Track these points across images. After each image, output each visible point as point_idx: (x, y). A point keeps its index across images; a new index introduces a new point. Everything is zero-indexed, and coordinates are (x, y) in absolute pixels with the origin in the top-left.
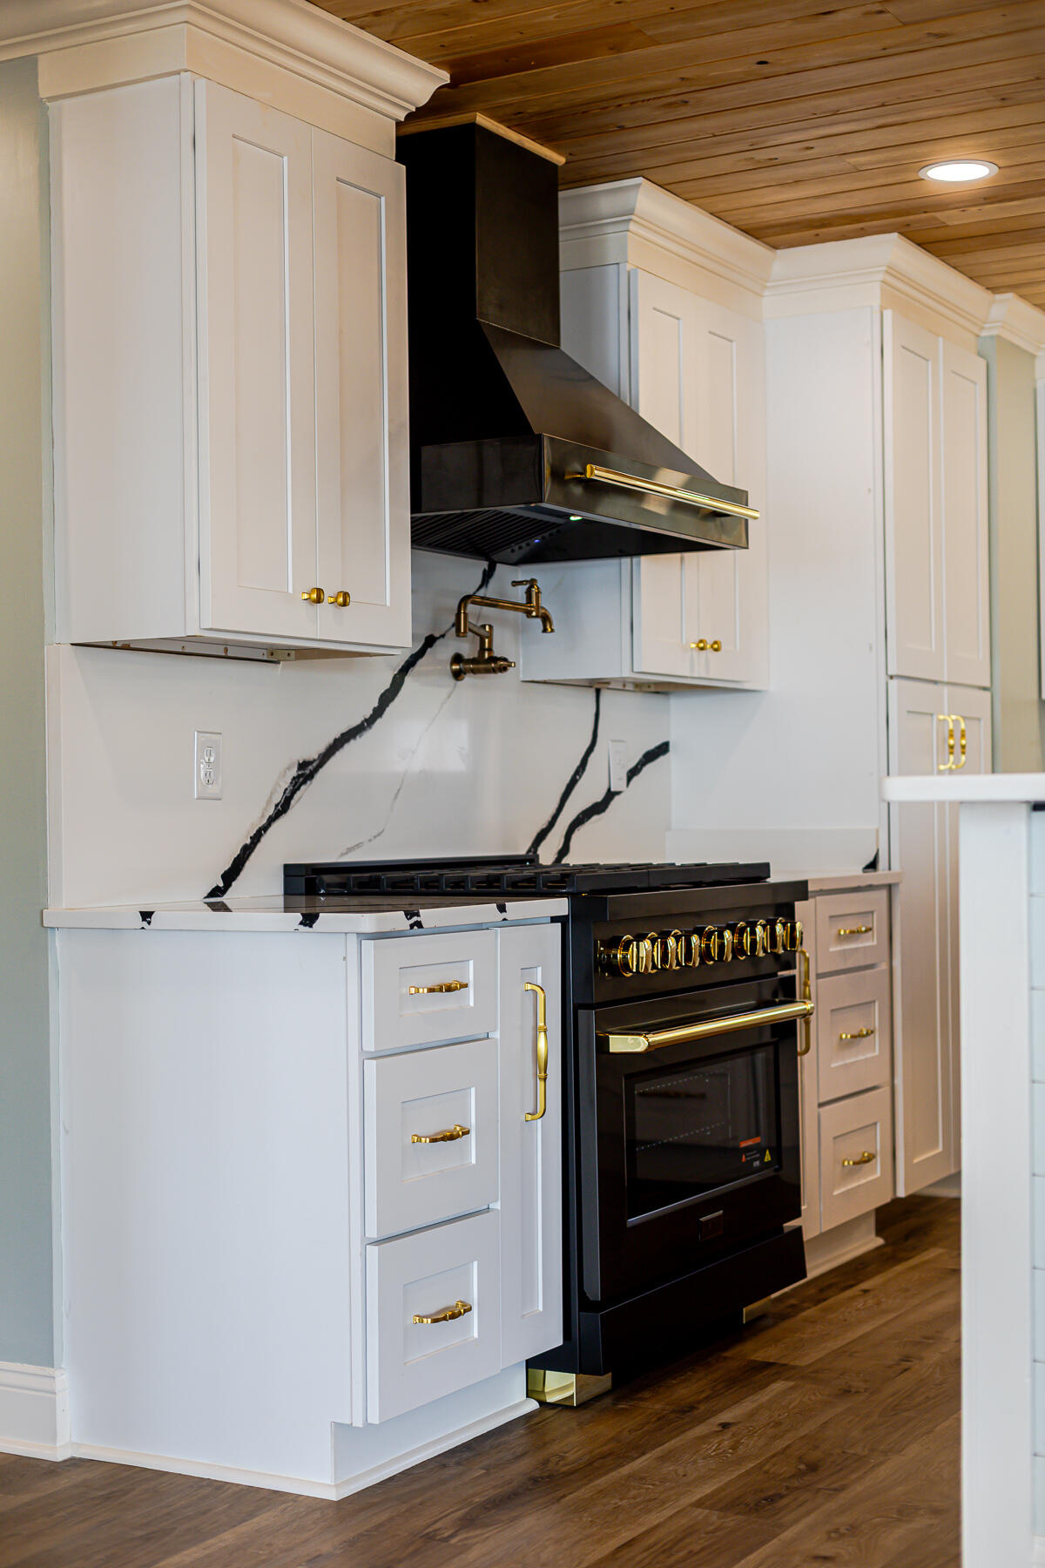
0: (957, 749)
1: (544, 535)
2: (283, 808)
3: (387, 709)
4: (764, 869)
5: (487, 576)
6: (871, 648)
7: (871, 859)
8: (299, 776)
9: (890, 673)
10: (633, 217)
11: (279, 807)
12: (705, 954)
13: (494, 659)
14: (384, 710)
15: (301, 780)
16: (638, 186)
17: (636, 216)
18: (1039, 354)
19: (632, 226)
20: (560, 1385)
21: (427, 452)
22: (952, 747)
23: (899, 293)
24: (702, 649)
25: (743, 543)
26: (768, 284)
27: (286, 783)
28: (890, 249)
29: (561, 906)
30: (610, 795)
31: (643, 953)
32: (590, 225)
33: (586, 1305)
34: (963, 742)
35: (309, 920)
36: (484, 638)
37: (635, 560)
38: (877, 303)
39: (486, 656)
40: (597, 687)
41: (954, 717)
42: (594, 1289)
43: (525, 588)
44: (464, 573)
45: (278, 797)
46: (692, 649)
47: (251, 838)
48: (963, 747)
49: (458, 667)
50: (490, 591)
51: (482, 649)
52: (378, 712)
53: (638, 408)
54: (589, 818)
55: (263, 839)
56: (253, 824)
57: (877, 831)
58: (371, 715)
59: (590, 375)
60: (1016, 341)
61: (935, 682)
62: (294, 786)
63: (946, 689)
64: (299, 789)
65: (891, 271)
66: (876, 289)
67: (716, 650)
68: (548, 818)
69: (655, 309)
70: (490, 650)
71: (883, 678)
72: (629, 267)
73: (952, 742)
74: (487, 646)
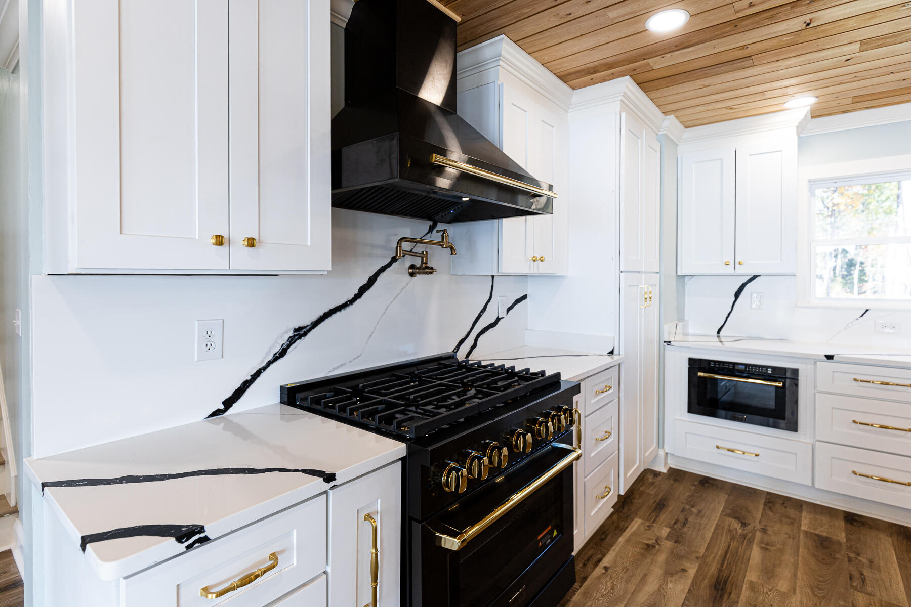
0: (648, 299)
1: (455, 208)
2: (283, 353)
3: (365, 294)
5: (430, 229)
6: (613, 259)
7: (611, 350)
8: (294, 336)
9: (621, 270)
10: (501, 57)
11: (277, 355)
13: (427, 267)
14: (363, 294)
15: (296, 337)
16: (503, 38)
17: (502, 57)
18: (679, 144)
19: (501, 63)
22: (646, 299)
23: (627, 106)
24: (534, 261)
25: (550, 211)
26: (570, 107)
27: (284, 340)
30: (498, 319)
34: (651, 296)
36: (424, 257)
37: (500, 220)
38: (618, 109)
39: (424, 266)
41: (647, 286)
43: (441, 233)
44: (423, 227)
45: (277, 349)
46: (530, 261)
47: (251, 376)
48: (651, 298)
49: (411, 271)
51: (422, 263)
52: (358, 296)
53: (502, 149)
54: (487, 330)
55: (262, 375)
56: (253, 368)
57: (614, 338)
58: (353, 298)
59: (481, 135)
60: (672, 137)
61: (639, 272)
62: (290, 342)
63: (643, 275)
64: (294, 342)
65: (625, 95)
66: (618, 105)
67: (542, 261)
68: (466, 333)
69: (512, 104)
70: (426, 263)
71: (618, 272)
72: (499, 83)
73: (646, 296)
74: (424, 261)
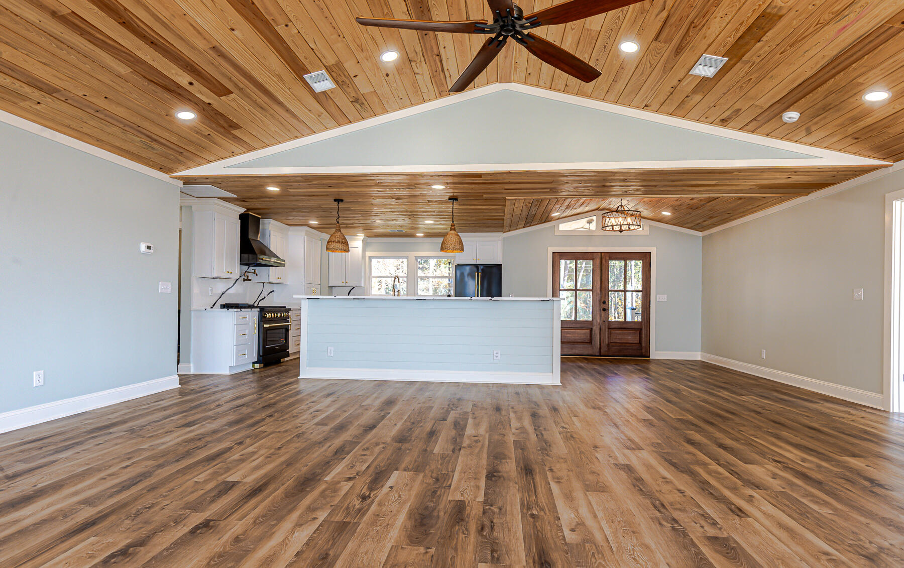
0: (314, 293)
1: (256, 264)
2: (220, 297)
3: (234, 285)
4: (285, 307)
5: (248, 268)
6: (302, 279)
8: (222, 293)
9: (305, 282)
12: (277, 316)
13: (250, 279)
16: (271, 220)
19: (270, 224)
20: (257, 366)
21: (242, 255)
23: (307, 234)
24: (279, 278)
25: (284, 266)
26: (289, 231)
27: (220, 294)
28: (306, 228)
29: (259, 310)
30: (265, 297)
31: (268, 315)
32: (264, 224)
33: (260, 356)
35: (228, 310)
36: (248, 276)
37: (269, 267)
38: (304, 234)
40: (263, 283)
41: (314, 288)
42: (261, 354)
43: (254, 270)
44: (245, 268)
46: (277, 278)
49: (244, 280)
50: (248, 270)
51: (248, 278)
53: (270, 249)
54: (262, 299)
55: (218, 301)
56: (215, 300)
58: (232, 286)
63: (313, 285)
64: (222, 295)
65: (307, 231)
66: (304, 233)
67: (281, 279)
68: (256, 299)
69: (273, 235)
71: (303, 283)
